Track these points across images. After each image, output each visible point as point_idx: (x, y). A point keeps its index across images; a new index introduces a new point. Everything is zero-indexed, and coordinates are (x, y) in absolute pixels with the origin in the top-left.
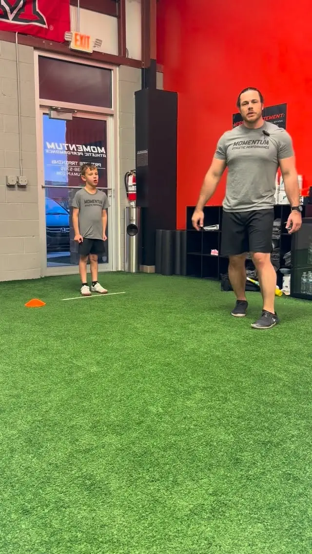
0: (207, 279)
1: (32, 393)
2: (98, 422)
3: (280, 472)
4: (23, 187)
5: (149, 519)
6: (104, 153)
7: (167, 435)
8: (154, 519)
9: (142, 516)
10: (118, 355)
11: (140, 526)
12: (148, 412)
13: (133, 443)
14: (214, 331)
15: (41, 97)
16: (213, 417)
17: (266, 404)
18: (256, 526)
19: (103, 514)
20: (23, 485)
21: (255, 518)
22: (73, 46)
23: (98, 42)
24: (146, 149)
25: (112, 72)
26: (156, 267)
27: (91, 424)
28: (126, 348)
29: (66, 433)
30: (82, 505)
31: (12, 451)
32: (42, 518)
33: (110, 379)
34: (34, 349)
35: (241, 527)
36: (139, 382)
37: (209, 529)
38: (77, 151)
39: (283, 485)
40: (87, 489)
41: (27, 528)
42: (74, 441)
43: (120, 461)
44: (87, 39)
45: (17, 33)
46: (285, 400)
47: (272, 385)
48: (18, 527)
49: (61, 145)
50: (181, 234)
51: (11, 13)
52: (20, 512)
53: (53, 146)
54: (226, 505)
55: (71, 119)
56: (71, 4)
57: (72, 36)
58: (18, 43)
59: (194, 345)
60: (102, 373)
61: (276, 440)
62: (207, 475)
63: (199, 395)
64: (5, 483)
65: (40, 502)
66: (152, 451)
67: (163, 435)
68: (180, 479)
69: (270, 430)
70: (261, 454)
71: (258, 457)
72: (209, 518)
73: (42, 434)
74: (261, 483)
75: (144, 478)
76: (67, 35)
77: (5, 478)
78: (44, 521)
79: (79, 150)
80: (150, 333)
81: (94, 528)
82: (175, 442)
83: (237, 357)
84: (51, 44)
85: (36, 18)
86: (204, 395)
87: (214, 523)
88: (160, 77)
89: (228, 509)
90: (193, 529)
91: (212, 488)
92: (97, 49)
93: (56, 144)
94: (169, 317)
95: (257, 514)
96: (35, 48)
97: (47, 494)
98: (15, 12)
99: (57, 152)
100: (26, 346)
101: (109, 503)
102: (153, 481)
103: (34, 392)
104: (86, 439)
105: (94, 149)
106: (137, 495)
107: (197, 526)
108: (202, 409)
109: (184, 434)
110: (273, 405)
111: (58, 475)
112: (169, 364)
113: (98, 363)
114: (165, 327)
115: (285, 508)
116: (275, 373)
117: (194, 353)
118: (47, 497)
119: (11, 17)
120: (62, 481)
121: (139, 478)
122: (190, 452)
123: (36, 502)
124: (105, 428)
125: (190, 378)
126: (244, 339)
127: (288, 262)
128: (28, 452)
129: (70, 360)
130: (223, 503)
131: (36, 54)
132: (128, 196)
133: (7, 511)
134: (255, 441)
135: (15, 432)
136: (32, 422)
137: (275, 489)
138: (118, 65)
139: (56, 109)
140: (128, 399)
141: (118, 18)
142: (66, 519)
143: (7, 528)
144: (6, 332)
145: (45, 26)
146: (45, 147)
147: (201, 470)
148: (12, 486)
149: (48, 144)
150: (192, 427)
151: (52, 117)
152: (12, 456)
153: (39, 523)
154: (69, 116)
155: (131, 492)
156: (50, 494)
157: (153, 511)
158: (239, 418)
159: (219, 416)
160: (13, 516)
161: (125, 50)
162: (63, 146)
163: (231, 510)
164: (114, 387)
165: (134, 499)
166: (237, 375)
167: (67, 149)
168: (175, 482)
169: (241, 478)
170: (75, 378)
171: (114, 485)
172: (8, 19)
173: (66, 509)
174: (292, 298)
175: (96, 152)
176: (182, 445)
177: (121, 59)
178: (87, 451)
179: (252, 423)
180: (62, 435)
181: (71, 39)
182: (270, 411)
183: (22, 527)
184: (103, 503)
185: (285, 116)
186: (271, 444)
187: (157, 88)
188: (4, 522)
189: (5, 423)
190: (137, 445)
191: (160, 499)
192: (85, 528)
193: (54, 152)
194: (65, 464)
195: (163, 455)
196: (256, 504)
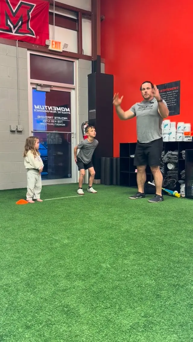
0: (133, 187)
1: (28, 256)
2: (70, 273)
3: (186, 303)
4: (20, 132)
5: (105, 332)
6: (69, 111)
7: (114, 281)
8: (108, 331)
9: (101, 330)
10: (81, 233)
11: (99, 336)
12: (101, 267)
13: (93, 286)
14: (139, 219)
15: (31, 78)
16: (142, 270)
17: (174, 262)
18: (172, 336)
19: (76, 328)
20: (25, 311)
21: (172, 331)
22: (50, 48)
23: (66, 46)
24: (94, 109)
25: (74, 63)
26: (101, 180)
27: (66, 274)
28: (85, 229)
29: (50, 279)
30: (63, 323)
31: (18, 290)
32: (38, 331)
33: (76, 247)
34: (28, 230)
35: (163, 336)
36: (94, 249)
37: (143, 338)
38: (53, 110)
39: (188, 311)
40: (65, 313)
41: (29, 337)
42: (56, 285)
43: (85, 297)
44: (59, 44)
45: (17, 41)
46: (186, 259)
47: (177, 250)
48: (24, 337)
49: (43, 106)
50: (117, 159)
51: (14, 29)
52: (24, 327)
53: (38, 107)
54: (153, 323)
55: (49, 91)
56: (49, 24)
57: (50, 42)
58: (18, 47)
59: (127, 227)
60: (71, 244)
61: (181, 284)
62: (140, 305)
63: (132, 257)
64: (14, 310)
65: (36, 321)
66: (105, 290)
67: (111, 280)
68: (123, 307)
69: (178, 278)
70: (173, 292)
71: (171, 294)
72: (143, 331)
73: (36, 281)
74: (174, 310)
75: (101, 307)
76: (47, 42)
77: (14, 307)
78: (39, 333)
79: (54, 110)
80: (99, 220)
81: (71, 337)
82: (119, 285)
83: (154, 234)
84: (38, 47)
85: (29, 32)
86: (135, 257)
87: (146, 334)
88: (103, 66)
89: (154, 326)
90: (133, 337)
91: (143, 312)
92: (64, 50)
93: (40, 106)
94: (110, 210)
95: (173, 329)
96: (28, 49)
97: (41, 316)
98: (16, 28)
99: (41, 111)
100: (23, 227)
101: (79, 322)
102: (106, 308)
103: (29, 255)
104: (63, 283)
105: (63, 109)
106: (96, 317)
107: (136, 336)
108: (135, 265)
109: (124, 280)
110: (178, 262)
111: (46, 305)
112: (112, 238)
113: (68, 238)
114: (108, 216)
115: (190, 325)
116: (179, 243)
117: (128, 232)
118: (41, 318)
119: (14, 31)
120: (50, 309)
121: (97, 307)
122: (128, 291)
123: (34, 321)
124: (75, 277)
125: (126, 246)
126: (158, 223)
127: (183, 176)
128: (28, 291)
129: (51, 236)
130: (151, 322)
131: (29, 53)
132: (83, 137)
133: (16, 327)
134: (168, 285)
135: (18, 279)
136: (29, 273)
137: (184, 313)
138: (78, 59)
139: (40, 85)
140: (88, 259)
141: (77, 32)
142: (53, 331)
143: (16, 337)
144: (10, 219)
145: (34, 37)
146: (34, 108)
147: (136, 302)
148: (19, 312)
149: (35, 106)
150: (129, 276)
151: (38, 90)
152: (18, 294)
153: (36, 334)
154: (48, 90)
155: (93, 315)
156: (42, 316)
157: (107, 327)
158: (157, 270)
159: (145, 269)
160: (20, 330)
161: (82, 50)
162: (45, 107)
163: (156, 326)
164: (79, 252)
165: (95, 319)
166: (155, 245)
167: (46, 109)
168: (120, 309)
169: (161, 306)
170: (54, 247)
171: (82, 311)
172: (12, 32)
173: (53, 325)
174: (186, 199)
175: (64, 110)
176: (123, 286)
177: (79, 55)
178: (64, 290)
179: (166, 274)
180: (48, 281)
181: (50, 44)
182: (176, 266)
183: (25, 336)
184: (75, 322)
185: (180, 88)
186: (179, 286)
187: (101, 72)
188: (15, 333)
189: (13, 273)
190: (95, 287)
191: (111, 319)
192: (65, 337)
193: (39, 111)
194: (51, 298)
195: (112, 292)
196: (171, 322)
